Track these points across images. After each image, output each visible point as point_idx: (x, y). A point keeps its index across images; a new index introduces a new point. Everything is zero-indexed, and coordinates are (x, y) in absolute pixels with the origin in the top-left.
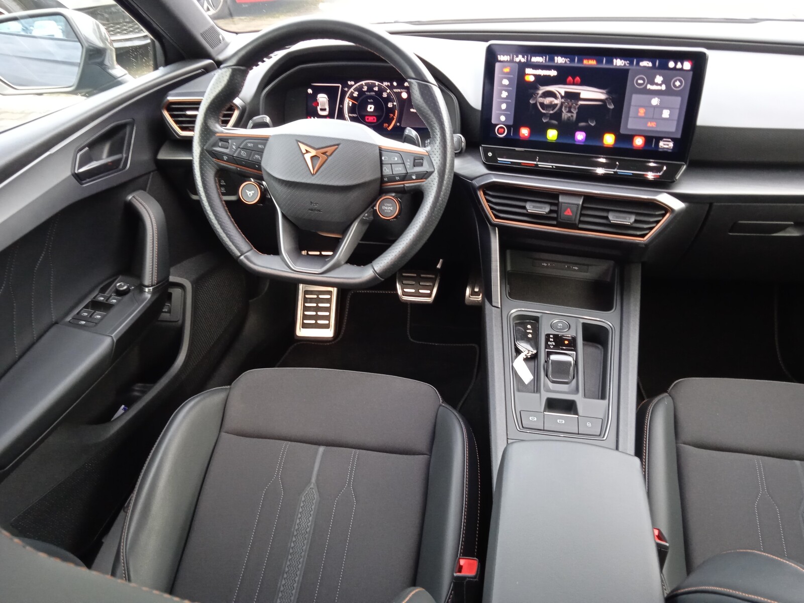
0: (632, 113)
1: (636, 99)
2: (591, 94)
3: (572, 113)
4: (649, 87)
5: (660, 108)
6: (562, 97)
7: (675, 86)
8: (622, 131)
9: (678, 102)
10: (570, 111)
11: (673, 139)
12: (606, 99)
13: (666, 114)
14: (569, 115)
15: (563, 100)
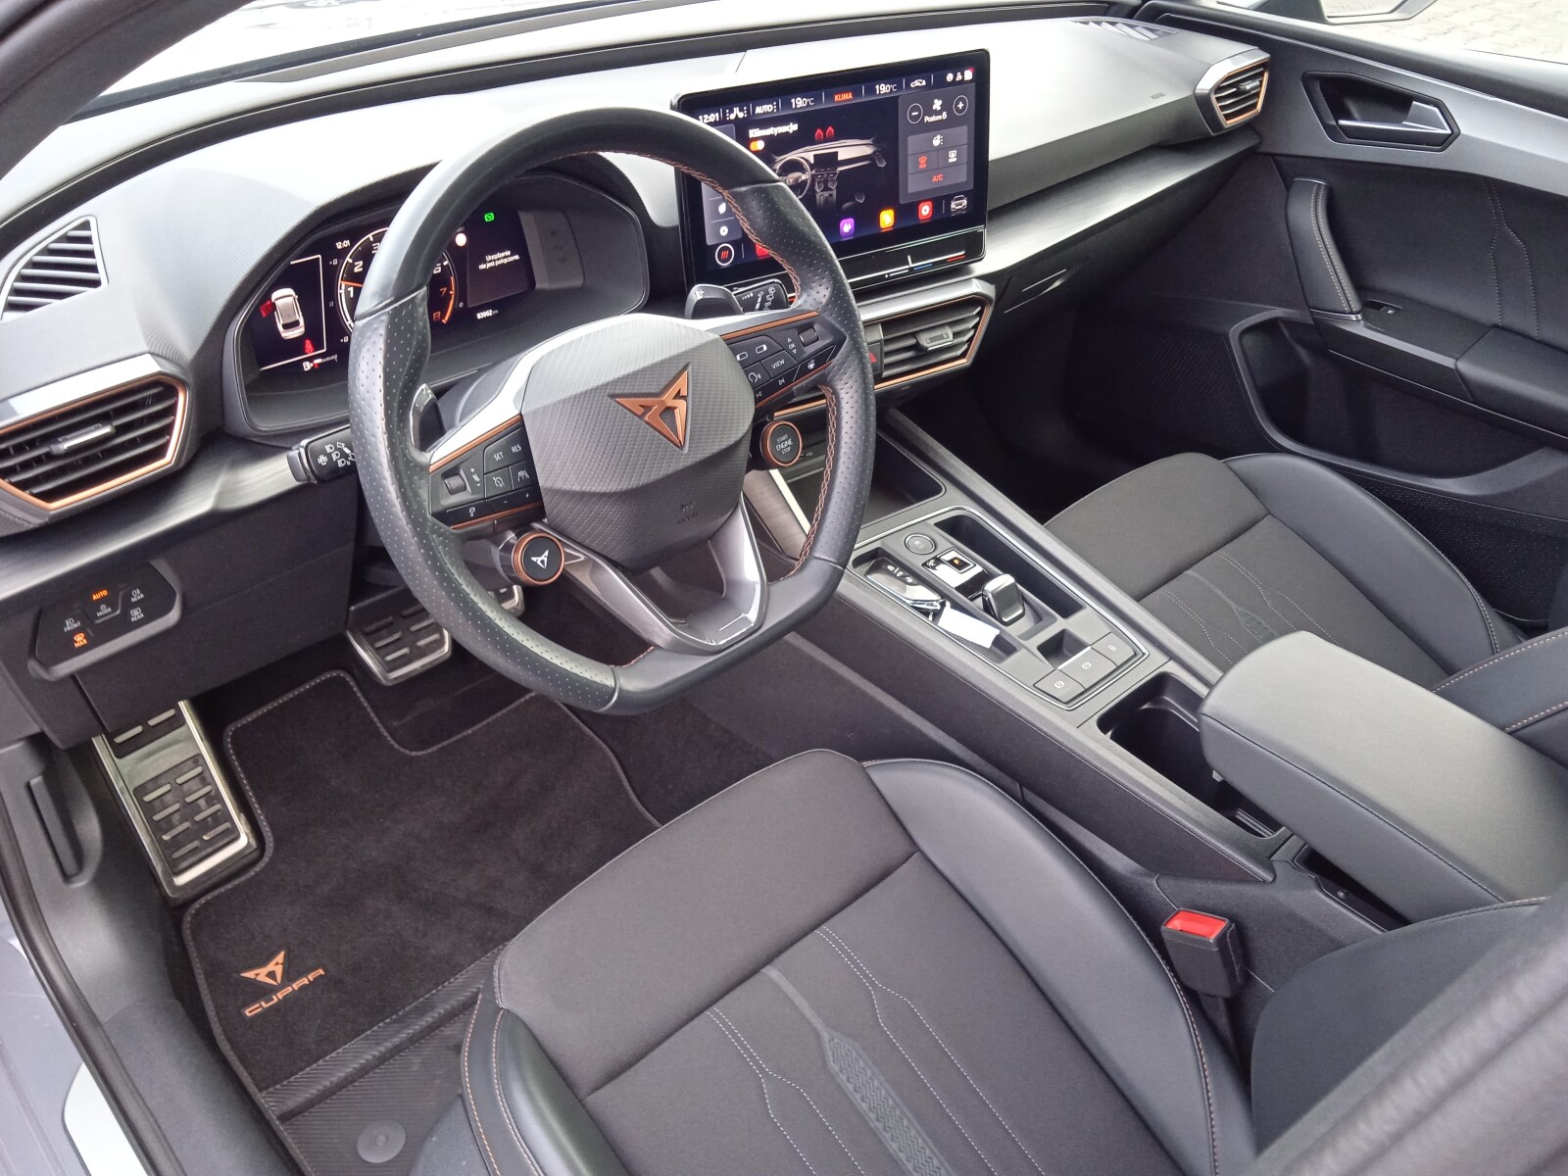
0: (911, 168)
1: (912, 143)
2: (851, 151)
3: (831, 190)
4: (927, 119)
5: (944, 149)
6: (812, 167)
7: (957, 109)
8: (902, 201)
9: (963, 133)
10: (826, 189)
11: (966, 194)
12: (874, 153)
13: (953, 157)
14: (826, 194)
15: (814, 172)
